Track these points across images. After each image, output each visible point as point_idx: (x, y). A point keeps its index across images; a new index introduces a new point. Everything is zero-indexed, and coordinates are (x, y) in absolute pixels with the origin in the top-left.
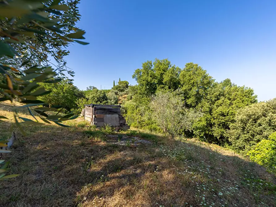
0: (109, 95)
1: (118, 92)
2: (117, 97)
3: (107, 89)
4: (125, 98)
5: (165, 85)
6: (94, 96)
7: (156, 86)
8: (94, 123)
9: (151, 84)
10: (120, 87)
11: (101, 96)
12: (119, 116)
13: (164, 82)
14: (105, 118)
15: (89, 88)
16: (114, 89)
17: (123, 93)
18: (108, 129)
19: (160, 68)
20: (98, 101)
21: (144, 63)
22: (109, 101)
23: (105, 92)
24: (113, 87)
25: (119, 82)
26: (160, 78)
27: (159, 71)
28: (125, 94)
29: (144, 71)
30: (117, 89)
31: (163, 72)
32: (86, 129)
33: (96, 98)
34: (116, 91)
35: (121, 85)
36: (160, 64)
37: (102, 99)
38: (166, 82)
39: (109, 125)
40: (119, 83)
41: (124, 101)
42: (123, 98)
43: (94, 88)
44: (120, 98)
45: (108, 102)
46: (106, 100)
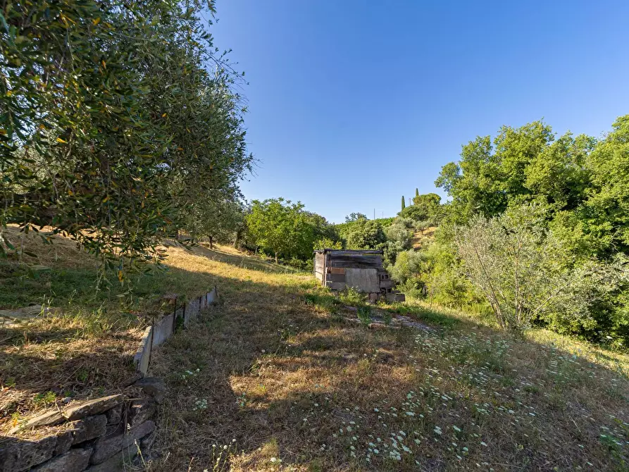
0: (389, 230)
1: (411, 223)
2: (408, 233)
3: (388, 217)
4: (430, 234)
5: (536, 194)
6: (357, 234)
7: (505, 200)
8: (327, 283)
9: (490, 195)
10: (417, 210)
11: (372, 234)
12: (380, 273)
13: (528, 184)
14: (348, 275)
15: (350, 218)
16: (403, 216)
17: (424, 223)
18: (352, 297)
19: (513, 150)
20: (365, 245)
21: (468, 144)
22: (390, 243)
23: (379, 225)
24: (400, 210)
25: (414, 199)
26: (517, 176)
27: (512, 159)
28: (432, 225)
29: (467, 165)
30: (410, 214)
31: (524, 159)
32: (310, 291)
33: (362, 239)
34: (408, 219)
35: (419, 206)
36: (515, 139)
37: (375, 239)
38: (535, 185)
39: (354, 288)
40: (416, 201)
41: (426, 244)
42: (426, 235)
43: (360, 216)
44: (418, 236)
45: (387, 247)
46: (383, 241)
